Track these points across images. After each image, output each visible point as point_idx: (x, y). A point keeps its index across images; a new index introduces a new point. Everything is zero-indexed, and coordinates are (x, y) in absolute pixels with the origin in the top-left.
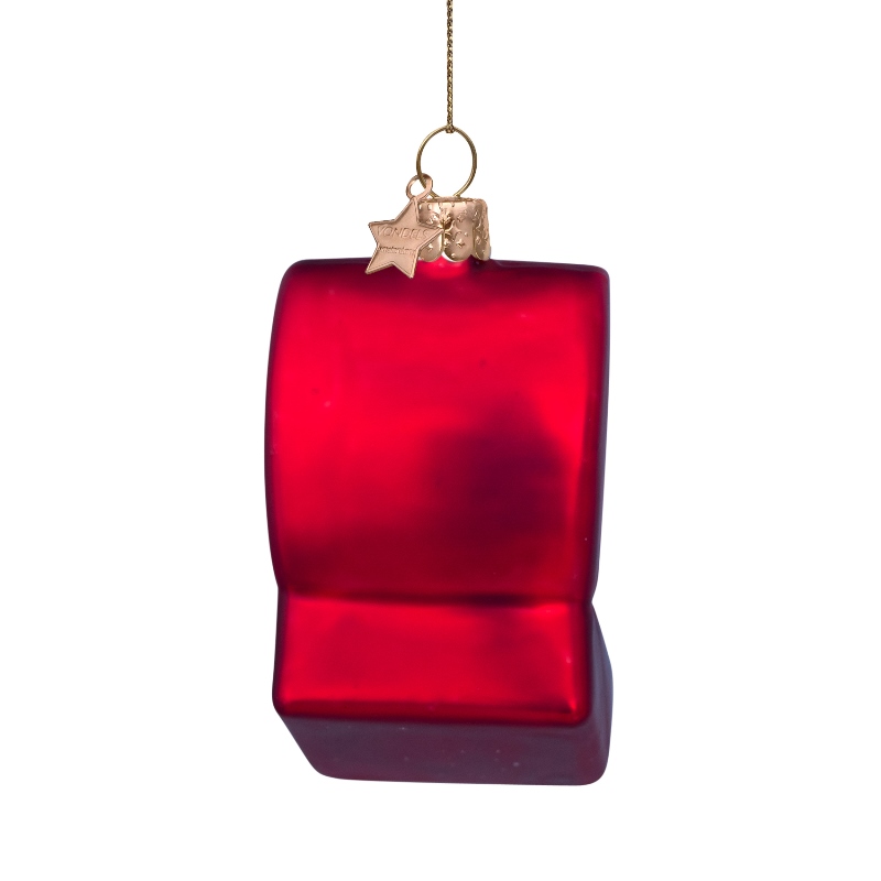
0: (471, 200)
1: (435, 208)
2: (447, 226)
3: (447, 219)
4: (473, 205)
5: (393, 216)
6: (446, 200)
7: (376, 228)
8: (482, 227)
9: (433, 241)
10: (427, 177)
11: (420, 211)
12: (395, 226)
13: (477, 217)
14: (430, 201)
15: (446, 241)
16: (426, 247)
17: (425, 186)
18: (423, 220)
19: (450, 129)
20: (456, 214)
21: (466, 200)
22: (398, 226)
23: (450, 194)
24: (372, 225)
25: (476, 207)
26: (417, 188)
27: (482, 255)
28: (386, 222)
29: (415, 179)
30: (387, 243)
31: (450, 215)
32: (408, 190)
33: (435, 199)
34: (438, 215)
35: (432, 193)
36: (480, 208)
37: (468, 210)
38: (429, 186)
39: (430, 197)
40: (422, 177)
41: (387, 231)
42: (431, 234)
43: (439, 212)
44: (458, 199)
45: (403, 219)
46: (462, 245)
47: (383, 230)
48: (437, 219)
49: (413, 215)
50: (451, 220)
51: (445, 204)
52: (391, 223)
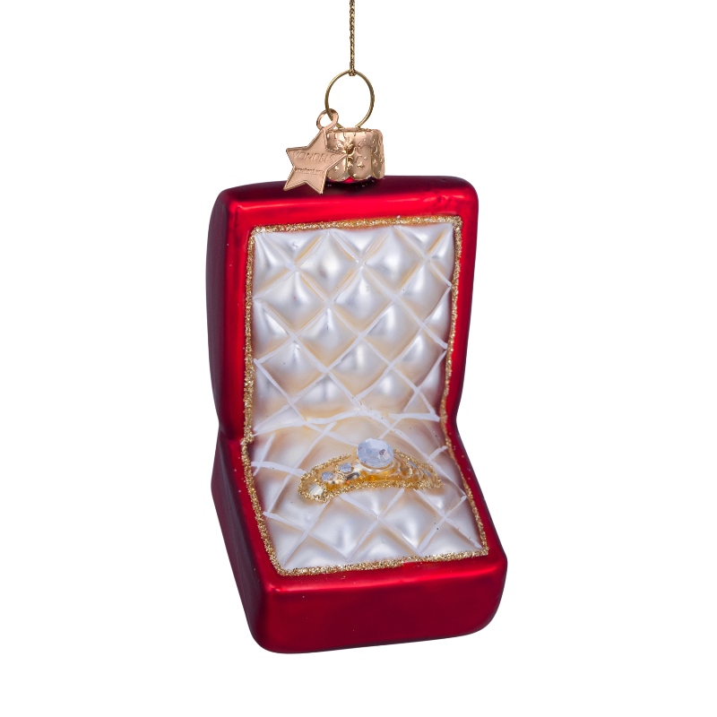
0: (370, 130)
1: (340, 137)
2: (350, 152)
3: (350, 146)
4: (371, 134)
5: (306, 144)
6: (349, 131)
7: (292, 153)
8: (379, 152)
9: (338, 164)
10: (333, 111)
11: (328, 139)
12: (308, 152)
13: (374, 144)
14: (336, 132)
15: (349, 164)
16: (333, 168)
17: (332, 119)
18: (330, 147)
19: (353, 72)
20: (357, 142)
21: (365, 130)
22: (311, 151)
23: (353, 125)
24: (288, 151)
25: (374, 136)
26: (326, 121)
27: (378, 175)
28: (299, 148)
29: (323, 113)
30: (300, 165)
31: (352, 142)
32: (318, 123)
33: (340, 129)
34: (342, 143)
35: (338, 124)
36: (377, 137)
37: (368, 136)
38: (335, 119)
39: (336, 128)
40: (330, 112)
41: (301, 155)
42: (337, 157)
43: (343, 140)
44: (359, 129)
45: (314, 146)
46: (362, 167)
47: (296, 155)
48: (342, 146)
49: (322, 143)
50: (353, 147)
51: (348, 134)
52: (304, 149)
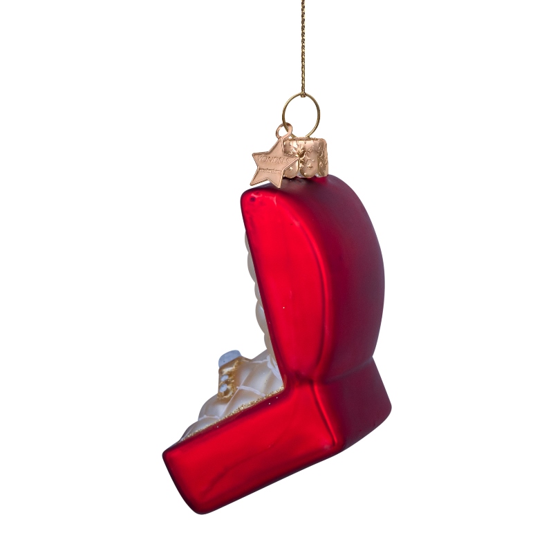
0: (317, 139)
1: (294, 144)
2: (301, 156)
3: (301, 151)
4: (318, 142)
5: (268, 150)
6: (301, 140)
7: (257, 156)
8: (324, 156)
9: (293, 165)
10: (289, 125)
11: (285, 146)
12: (269, 156)
13: (320, 150)
14: (290, 140)
15: (301, 165)
16: (288, 169)
17: (287, 131)
18: (286, 152)
19: (304, 95)
20: (307, 148)
21: (313, 139)
22: (271, 155)
23: (304, 135)
24: (254, 155)
25: (320, 144)
26: (283, 132)
27: (323, 174)
28: (262, 153)
29: (281, 126)
30: (263, 166)
31: (304, 149)
32: (277, 133)
33: (294, 139)
34: (296, 149)
35: (292, 135)
36: (322, 144)
37: (315, 144)
38: (290, 131)
39: (290, 138)
40: (286, 125)
41: (264, 158)
42: (292, 160)
43: (296, 146)
44: (308, 138)
45: (274, 151)
46: (311, 167)
47: (261, 158)
48: (295, 151)
49: (280, 149)
50: (304, 152)
51: (300, 142)
52: (266, 154)
